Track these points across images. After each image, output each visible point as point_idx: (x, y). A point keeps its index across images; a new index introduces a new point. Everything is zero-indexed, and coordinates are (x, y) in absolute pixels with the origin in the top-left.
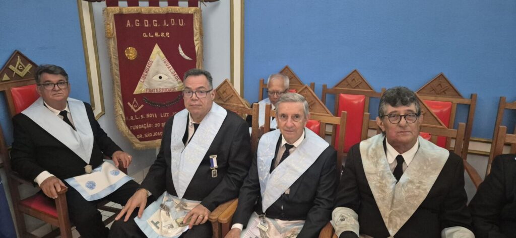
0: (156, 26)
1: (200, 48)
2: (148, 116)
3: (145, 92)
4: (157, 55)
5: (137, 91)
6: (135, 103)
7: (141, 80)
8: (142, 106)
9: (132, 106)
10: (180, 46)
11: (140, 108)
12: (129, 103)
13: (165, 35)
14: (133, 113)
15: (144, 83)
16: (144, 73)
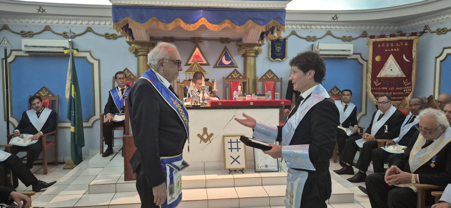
0: (392, 45)
1: (415, 56)
2: (383, 88)
3: (383, 77)
4: (391, 60)
5: (378, 76)
6: (377, 82)
7: (381, 71)
8: (380, 83)
9: (375, 83)
10: (404, 55)
11: (379, 84)
12: (374, 81)
13: (396, 50)
14: (375, 86)
15: (383, 72)
16: (384, 68)
